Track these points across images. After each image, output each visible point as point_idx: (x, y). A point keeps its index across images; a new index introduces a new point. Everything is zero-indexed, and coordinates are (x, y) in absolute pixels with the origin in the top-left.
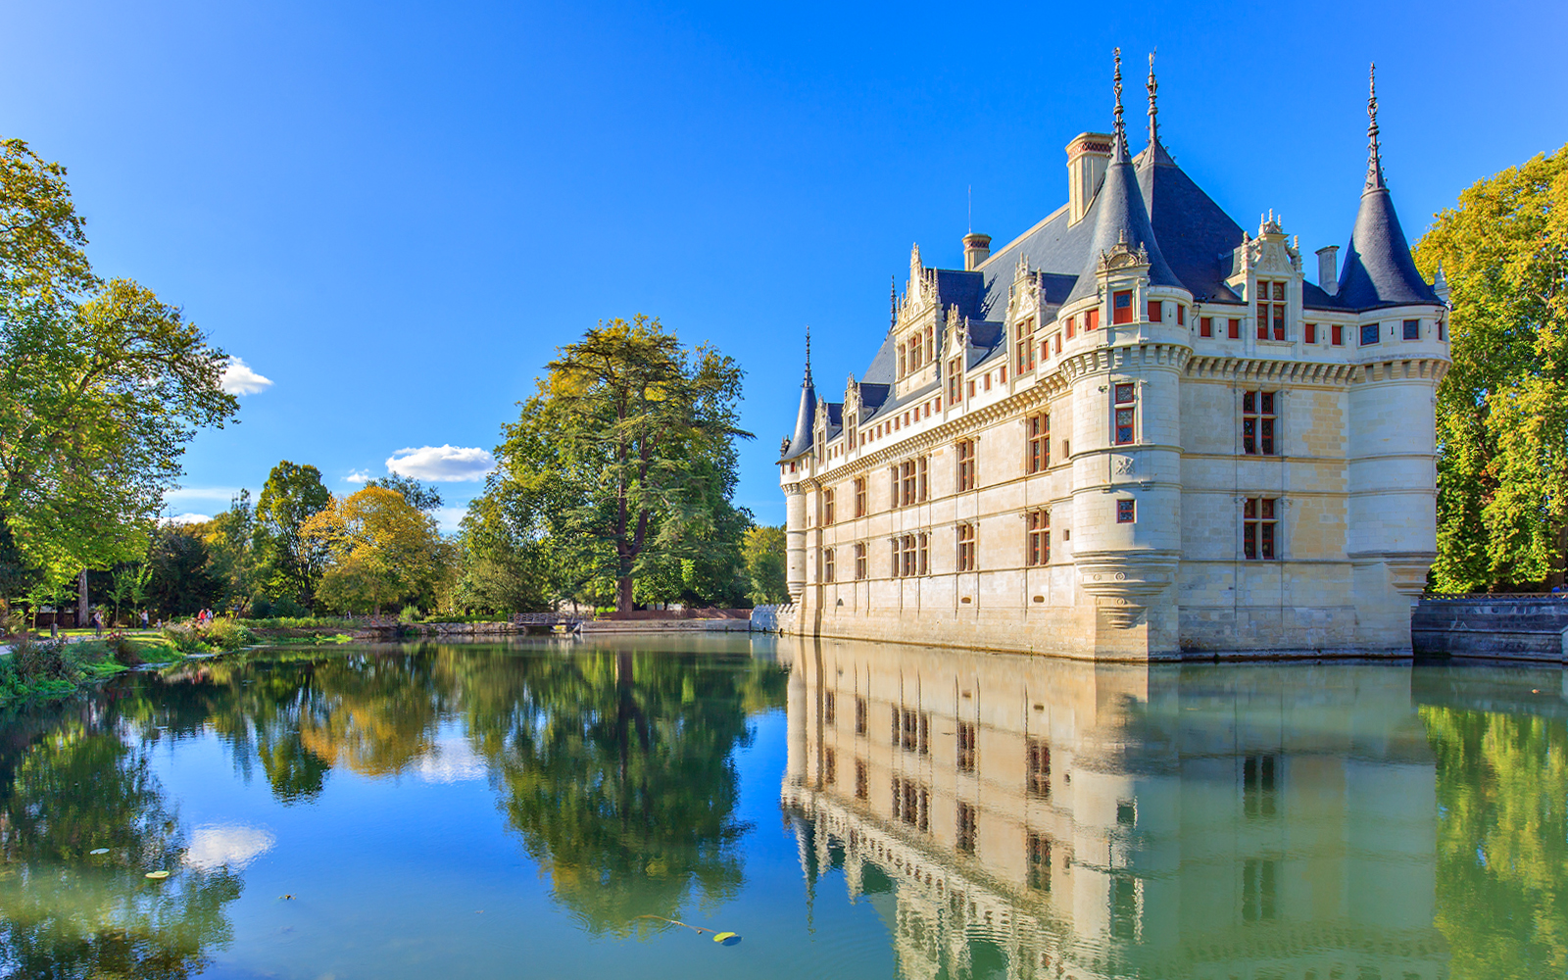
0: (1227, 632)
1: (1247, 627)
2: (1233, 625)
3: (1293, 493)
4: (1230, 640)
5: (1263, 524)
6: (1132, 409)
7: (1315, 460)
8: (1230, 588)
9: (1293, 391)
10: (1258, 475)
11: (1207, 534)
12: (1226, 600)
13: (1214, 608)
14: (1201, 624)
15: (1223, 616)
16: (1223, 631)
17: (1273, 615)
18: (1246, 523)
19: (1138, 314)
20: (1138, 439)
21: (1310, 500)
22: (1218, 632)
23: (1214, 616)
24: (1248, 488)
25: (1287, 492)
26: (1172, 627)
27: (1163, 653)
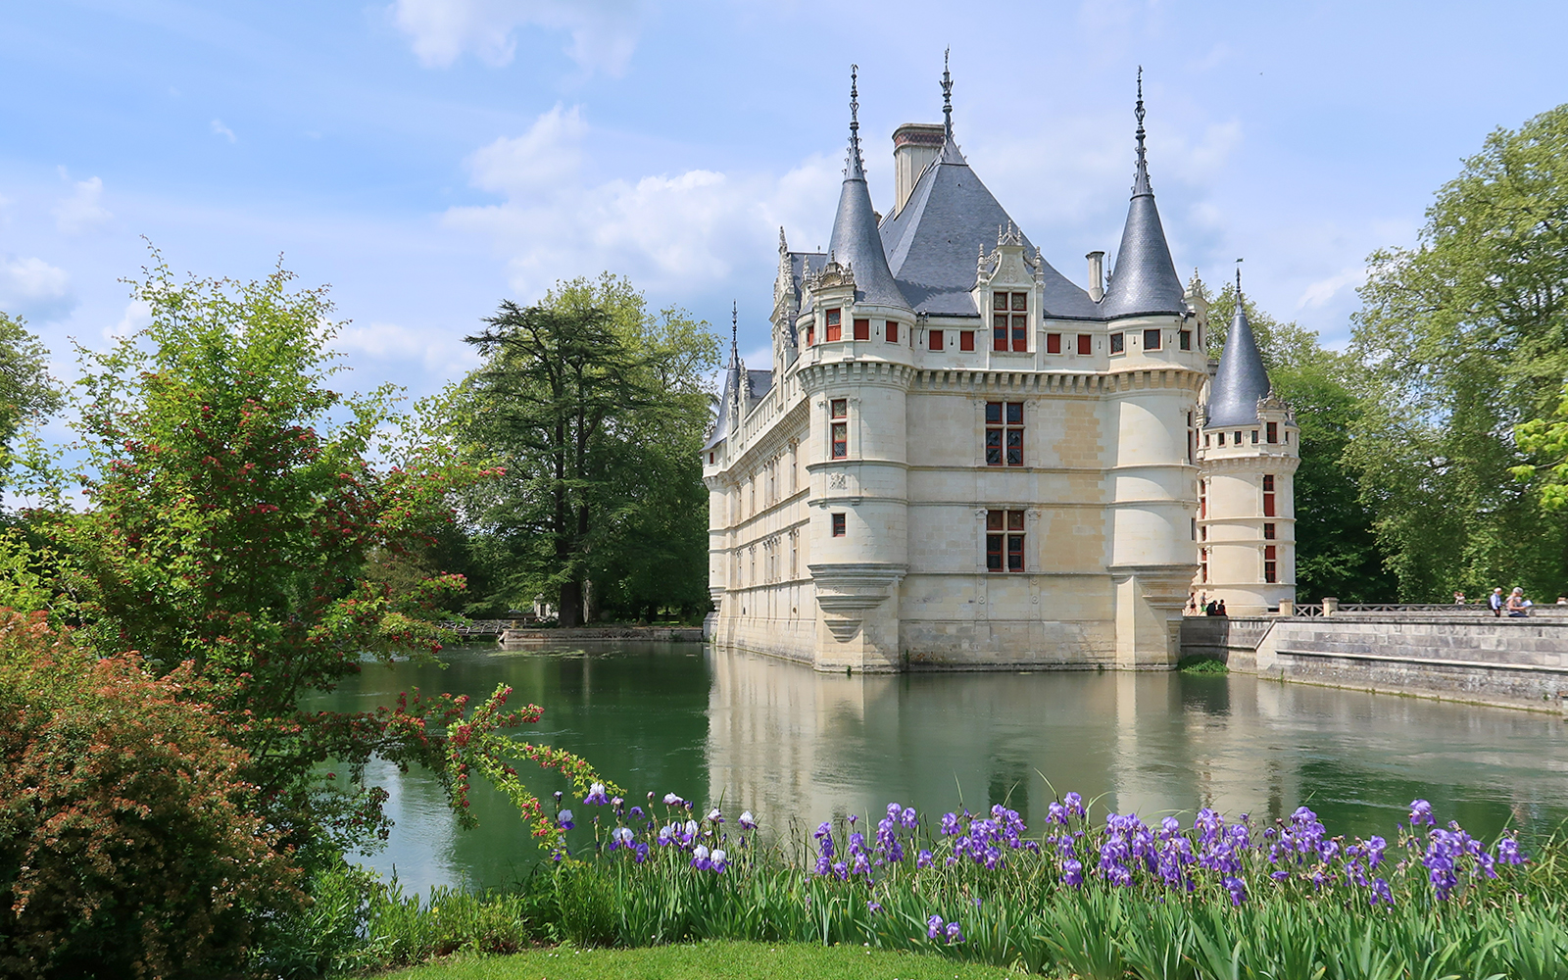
0: (965, 645)
1: (988, 641)
2: (972, 639)
3: (1040, 505)
4: (967, 654)
5: (1009, 535)
6: (845, 424)
7: (1065, 471)
8: (970, 602)
9: (1041, 401)
10: (1004, 488)
11: (943, 546)
12: (965, 612)
13: (952, 622)
14: (935, 638)
15: (961, 630)
16: (960, 645)
17: (1019, 628)
18: (988, 535)
19: (847, 331)
20: (851, 454)
21: (1061, 511)
22: (954, 646)
23: (951, 630)
24: (989, 500)
25: (1034, 503)
26: (892, 641)
27: (881, 666)
